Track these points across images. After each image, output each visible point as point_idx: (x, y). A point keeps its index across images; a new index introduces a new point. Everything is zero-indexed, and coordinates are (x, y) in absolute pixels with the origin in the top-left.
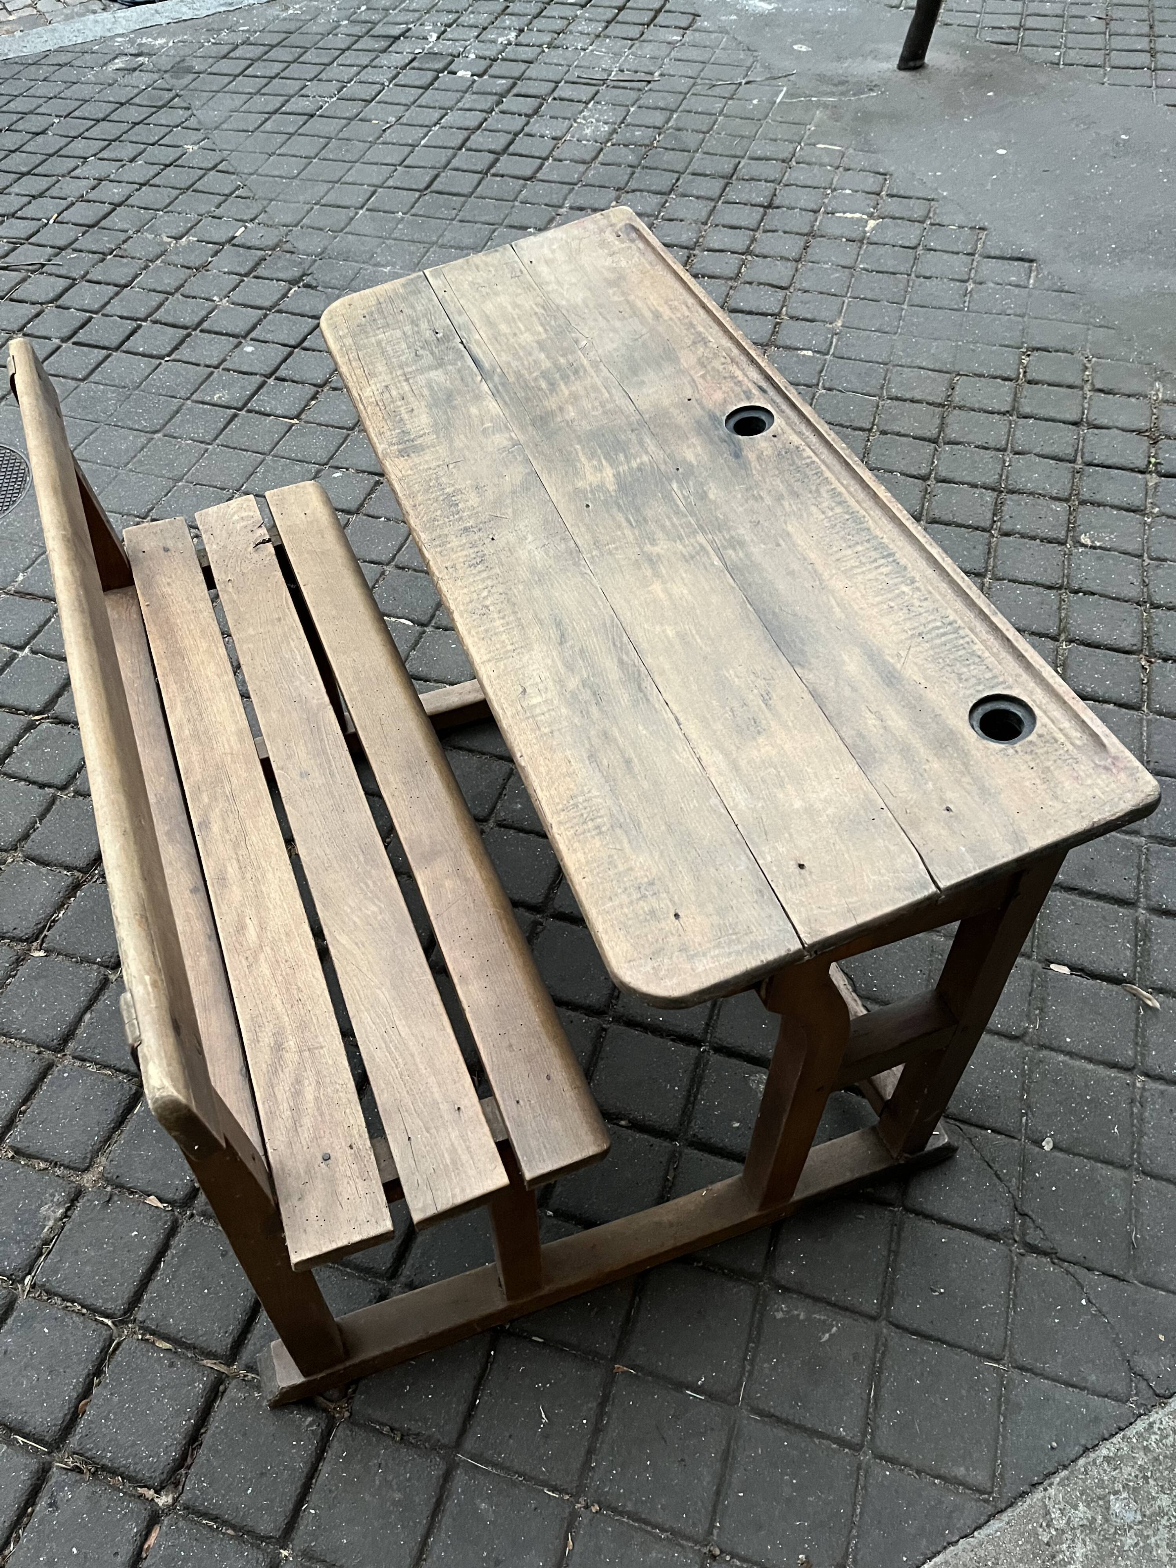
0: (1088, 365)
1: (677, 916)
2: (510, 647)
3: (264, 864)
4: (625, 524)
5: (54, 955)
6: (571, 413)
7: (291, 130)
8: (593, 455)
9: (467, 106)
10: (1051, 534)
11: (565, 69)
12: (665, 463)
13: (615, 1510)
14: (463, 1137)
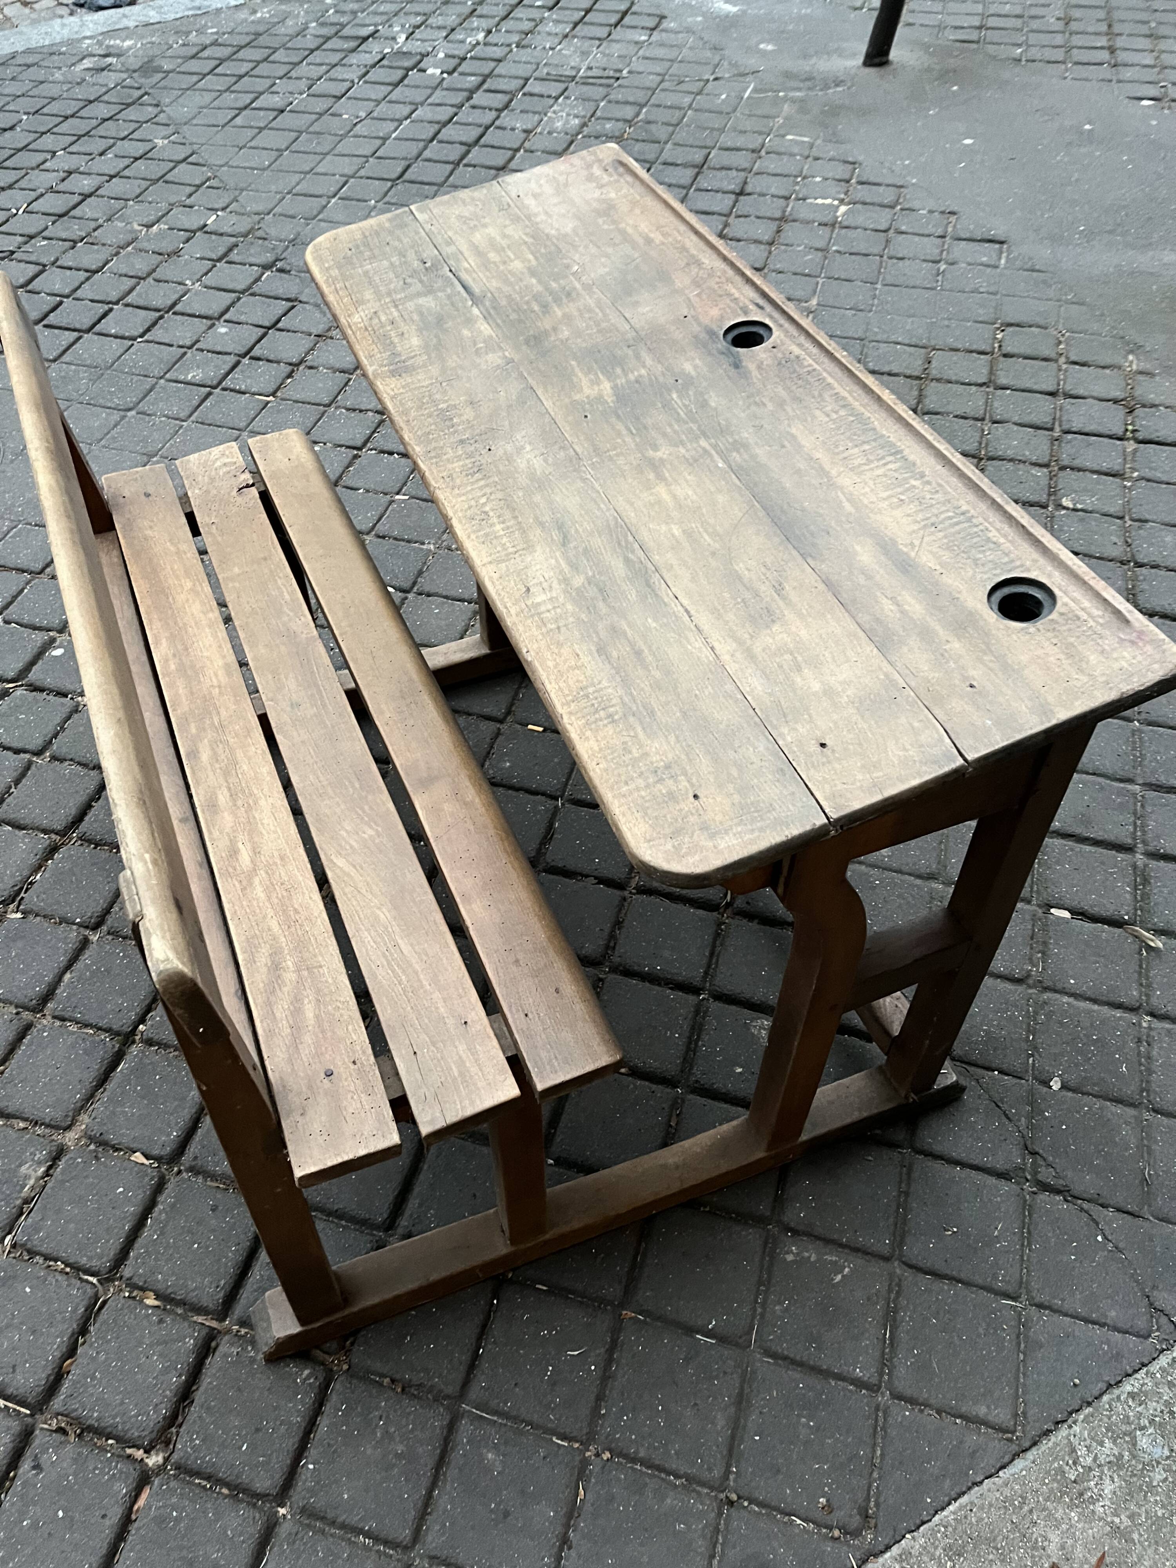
0: (1062, 339)
1: (696, 797)
2: (511, 550)
3: (256, 792)
4: (624, 432)
5: (31, 917)
6: (565, 333)
7: (262, 125)
8: (590, 370)
9: (437, 101)
10: (1033, 498)
11: (534, 67)
12: (663, 374)
13: (626, 1456)
14: (472, 1050)
